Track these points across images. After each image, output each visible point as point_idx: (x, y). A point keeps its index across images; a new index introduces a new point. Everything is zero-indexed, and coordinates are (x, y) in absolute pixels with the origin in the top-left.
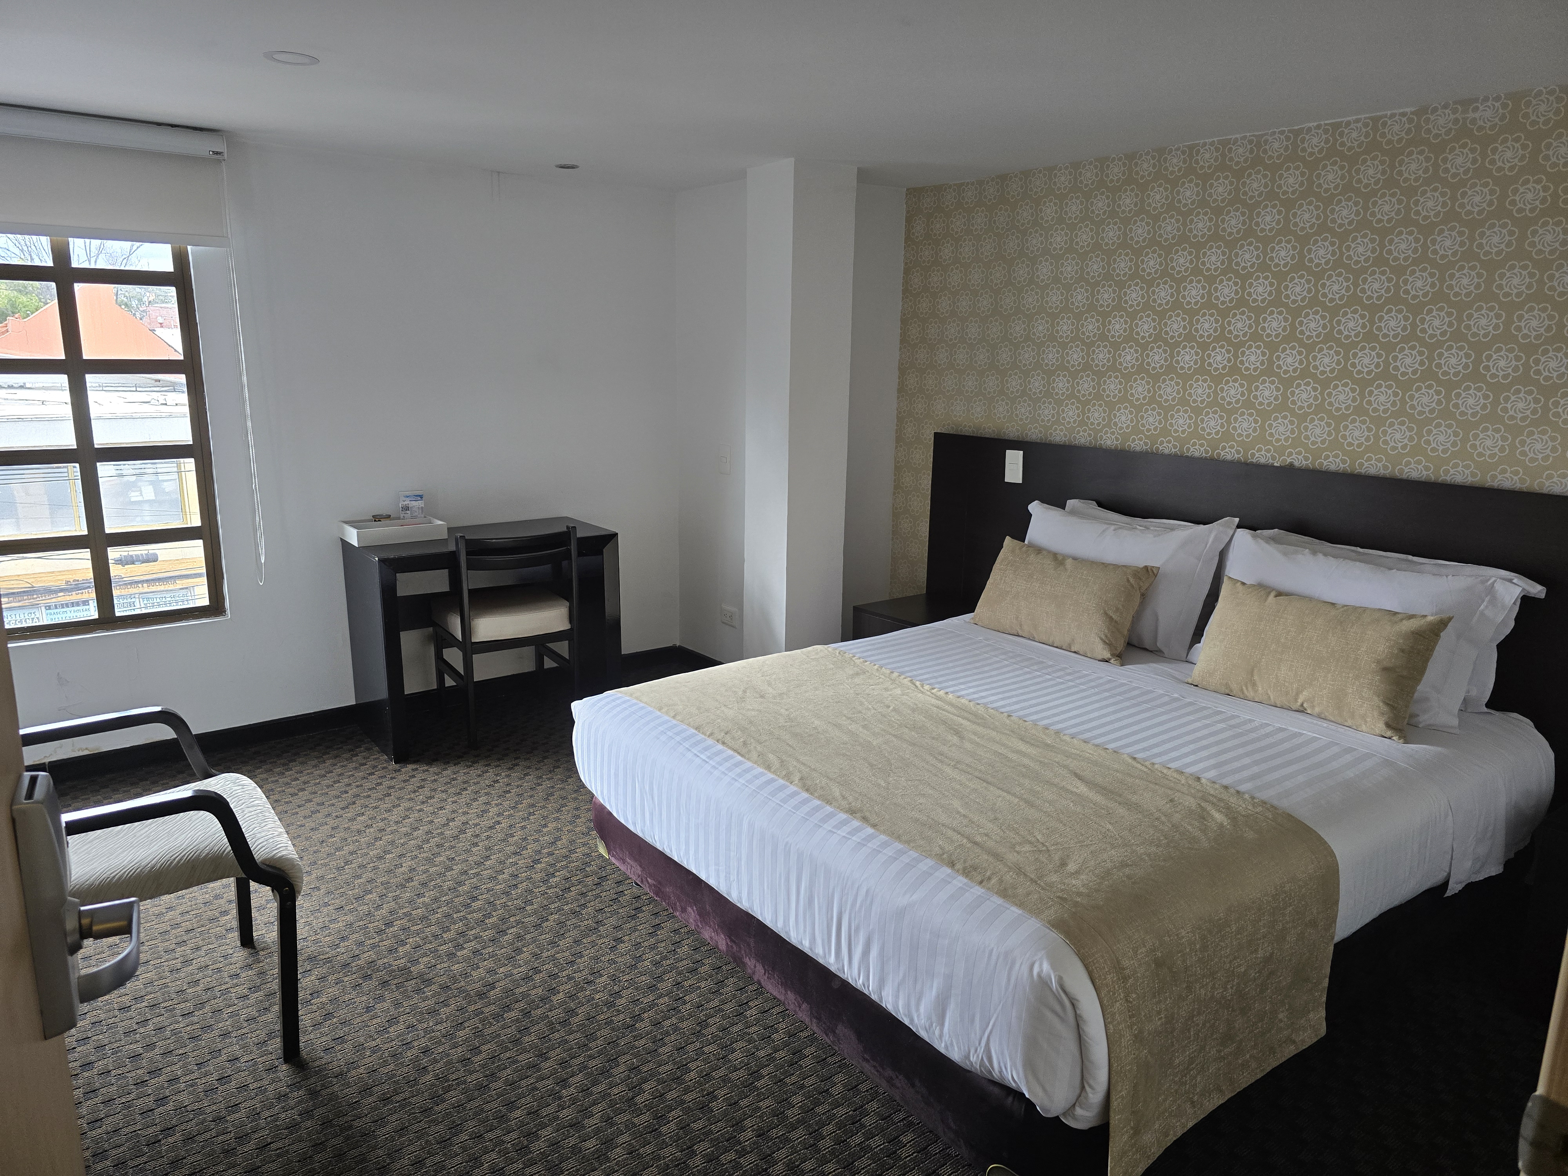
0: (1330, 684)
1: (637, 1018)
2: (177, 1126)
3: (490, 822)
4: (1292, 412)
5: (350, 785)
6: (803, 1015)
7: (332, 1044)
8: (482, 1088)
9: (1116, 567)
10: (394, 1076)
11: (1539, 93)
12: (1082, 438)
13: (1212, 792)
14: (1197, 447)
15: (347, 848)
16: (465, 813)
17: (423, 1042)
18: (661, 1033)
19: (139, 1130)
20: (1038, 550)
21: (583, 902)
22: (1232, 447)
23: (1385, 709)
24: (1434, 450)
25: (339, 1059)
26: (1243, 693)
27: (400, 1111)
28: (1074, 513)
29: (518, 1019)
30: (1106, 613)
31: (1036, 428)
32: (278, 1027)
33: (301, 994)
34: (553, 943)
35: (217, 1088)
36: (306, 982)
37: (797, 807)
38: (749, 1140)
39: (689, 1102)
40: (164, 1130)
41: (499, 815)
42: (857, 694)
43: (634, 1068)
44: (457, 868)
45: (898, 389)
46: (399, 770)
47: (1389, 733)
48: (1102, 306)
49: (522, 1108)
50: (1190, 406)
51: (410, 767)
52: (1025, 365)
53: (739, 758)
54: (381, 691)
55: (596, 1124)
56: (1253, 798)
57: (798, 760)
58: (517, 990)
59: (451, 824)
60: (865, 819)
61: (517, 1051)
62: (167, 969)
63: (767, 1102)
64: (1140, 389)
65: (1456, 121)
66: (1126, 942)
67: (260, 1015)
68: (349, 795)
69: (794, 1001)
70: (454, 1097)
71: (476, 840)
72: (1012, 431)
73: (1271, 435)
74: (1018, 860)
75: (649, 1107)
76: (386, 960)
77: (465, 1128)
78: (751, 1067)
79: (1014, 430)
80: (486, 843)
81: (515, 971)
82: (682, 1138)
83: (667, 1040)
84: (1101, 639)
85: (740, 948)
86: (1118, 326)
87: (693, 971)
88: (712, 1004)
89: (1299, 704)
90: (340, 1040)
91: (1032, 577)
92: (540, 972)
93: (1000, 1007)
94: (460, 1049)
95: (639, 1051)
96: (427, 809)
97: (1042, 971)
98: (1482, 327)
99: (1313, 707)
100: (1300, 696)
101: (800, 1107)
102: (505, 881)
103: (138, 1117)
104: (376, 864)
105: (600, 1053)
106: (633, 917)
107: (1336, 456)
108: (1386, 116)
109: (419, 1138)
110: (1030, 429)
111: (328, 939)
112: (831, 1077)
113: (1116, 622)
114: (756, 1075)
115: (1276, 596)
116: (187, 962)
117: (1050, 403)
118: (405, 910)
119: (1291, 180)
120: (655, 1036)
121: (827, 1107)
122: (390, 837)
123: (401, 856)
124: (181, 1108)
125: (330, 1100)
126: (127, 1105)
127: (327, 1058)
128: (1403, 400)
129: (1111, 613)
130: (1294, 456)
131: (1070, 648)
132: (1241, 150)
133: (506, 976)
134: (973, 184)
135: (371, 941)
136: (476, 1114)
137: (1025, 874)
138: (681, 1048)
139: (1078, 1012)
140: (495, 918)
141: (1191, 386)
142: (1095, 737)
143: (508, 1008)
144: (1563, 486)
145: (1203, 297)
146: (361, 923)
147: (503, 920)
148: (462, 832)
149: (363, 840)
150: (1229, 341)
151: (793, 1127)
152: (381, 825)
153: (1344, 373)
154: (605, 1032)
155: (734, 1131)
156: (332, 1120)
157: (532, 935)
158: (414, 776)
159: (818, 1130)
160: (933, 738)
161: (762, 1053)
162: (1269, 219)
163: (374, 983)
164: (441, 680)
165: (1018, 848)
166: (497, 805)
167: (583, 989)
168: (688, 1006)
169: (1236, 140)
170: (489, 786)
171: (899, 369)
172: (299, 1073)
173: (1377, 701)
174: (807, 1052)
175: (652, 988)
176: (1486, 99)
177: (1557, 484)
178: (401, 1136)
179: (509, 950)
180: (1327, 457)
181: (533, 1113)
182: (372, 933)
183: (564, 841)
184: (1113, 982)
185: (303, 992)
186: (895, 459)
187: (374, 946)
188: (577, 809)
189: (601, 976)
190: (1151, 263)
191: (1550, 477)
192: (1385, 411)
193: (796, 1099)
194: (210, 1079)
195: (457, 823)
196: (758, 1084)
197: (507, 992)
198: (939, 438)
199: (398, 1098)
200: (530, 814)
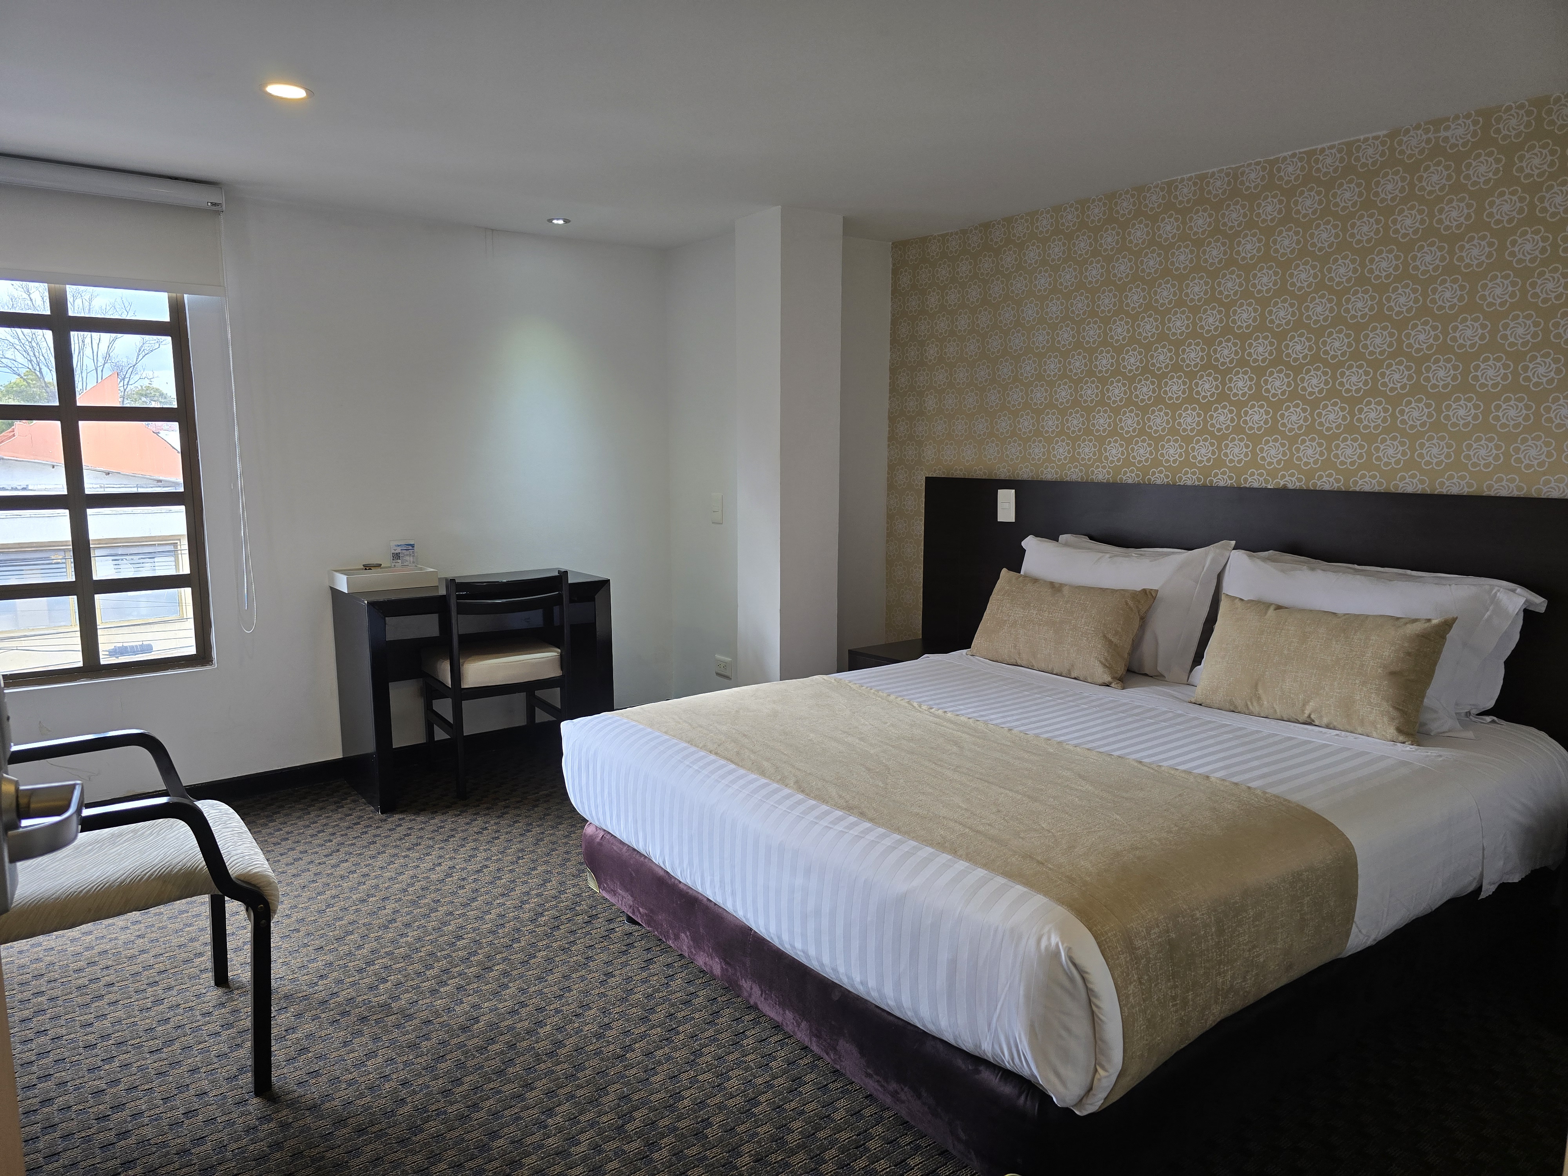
0: (1337, 692)
1: (628, 1048)
2: (138, 1159)
3: (479, 866)
4: (1283, 434)
5: (334, 834)
6: (803, 1035)
7: (306, 1078)
8: (463, 1118)
9: (1113, 591)
10: (371, 1107)
11: (1509, 108)
12: (1074, 474)
13: (1222, 788)
14: (1189, 476)
15: (329, 892)
16: (451, 859)
17: (403, 1075)
18: (653, 1063)
19: (98, 1163)
20: (1035, 580)
21: (572, 939)
22: (1224, 473)
23: (1395, 713)
24: (1428, 463)
25: (314, 1091)
26: (1248, 709)
27: (375, 1142)
28: (1066, 545)
29: (502, 1051)
30: (1105, 636)
31: (1027, 467)
32: (250, 1062)
33: (274, 1031)
34: (540, 979)
35: (183, 1122)
36: (280, 1020)
37: (792, 807)
38: (746, 1165)
39: (683, 1129)
40: (125, 1164)
41: (487, 859)
42: (854, 713)
43: (624, 1097)
44: (442, 910)
45: (889, 437)
46: (385, 820)
47: (1401, 738)
48: (1088, 342)
49: (506, 1137)
50: (1180, 436)
51: (397, 817)
52: (1014, 406)
53: (733, 766)
54: (368, 745)
55: (583, 1152)
56: (1265, 793)
57: (793, 767)
58: (502, 1024)
59: (437, 868)
60: (862, 815)
61: (501, 1082)
62: (137, 1008)
63: (765, 1128)
64: (1129, 422)
65: (1428, 141)
66: (1139, 921)
67: (231, 1052)
68: (333, 843)
69: (792, 1021)
70: (432, 1127)
71: (462, 883)
72: (1003, 473)
73: (1263, 458)
74: (1023, 845)
75: (640, 1135)
76: (365, 997)
77: (444, 1158)
78: (748, 1094)
79: (1005, 470)
80: (473, 885)
81: (500, 1006)
82: (675, 1165)
83: (659, 1069)
84: (1101, 662)
85: (736, 969)
86: (1104, 362)
87: (687, 1003)
88: (707, 1034)
89: (1306, 715)
90: (315, 1074)
91: (1030, 605)
92: (527, 1006)
93: (1006, 989)
94: (440, 1081)
95: (630, 1080)
96: (413, 855)
97: (1050, 944)
98: (1468, 338)
99: (1321, 717)
100: (1307, 707)
101: (800, 1133)
102: (491, 921)
103: (98, 1151)
104: (358, 907)
105: (588, 1083)
106: (624, 953)
107: (1330, 475)
108: (1359, 140)
109: (395, 1168)
110: (1021, 468)
111: (306, 977)
112: (833, 1103)
113: (1116, 645)
114: (753, 1101)
115: (1275, 609)
116: (158, 1002)
117: (1040, 441)
118: (387, 950)
119: (1269, 209)
120: (647, 1066)
121: (828, 1132)
122: (373, 881)
123: (387, 898)
124: (143, 1142)
125: (301, 1132)
126: (87, 1139)
127: (300, 1091)
128: (1393, 415)
129: (1110, 636)
130: (1287, 478)
131: (1070, 674)
132: (1218, 183)
133: (491, 1011)
134: (956, 233)
135: (351, 979)
136: (456, 1144)
137: (1030, 857)
138: (674, 1077)
139: (1090, 986)
140: (481, 956)
141: (1180, 415)
142: (1099, 747)
143: (492, 1041)
144: (1561, 491)
145: (1188, 327)
146: (341, 962)
147: (489, 957)
148: (450, 875)
149: (346, 884)
150: (1215, 368)
151: (793, 1152)
152: (365, 870)
153: (1333, 393)
154: (594, 1062)
155: (730, 1156)
156: (303, 1152)
157: (520, 971)
158: (400, 825)
159: (819, 1155)
160: (932, 748)
161: (760, 1081)
162: (1249, 247)
163: (353, 1018)
164: (430, 733)
165: (1022, 835)
166: (485, 850)
167: (571, 1022)
168: (682, 1036)
169: (1213, 174)
170: (477, 833)
171: (889, 417)
172: (270, 1106)
173: (1385, 706)
174: (807, 1078)
175: (644, 1019)
176: (1457, 117)
177: (1554, 489)
178: (376, 1166)
179: (494, 986)
180: (1321, 477)
181: (517, 1141)
182: (353, 971)
183: (554, 882)
184: (1127, 962)
185: (278, 1028)
186: (888, 508)
187: (353, 984)
188: (567, 853)
189: (591, 1009)
190: (1135, 298)
191: (1547, 482)
192: (1376, 427)
193: (796, 1125)
194: (175, 1113)
195: (444, 867)
196: (755, 1110)
197: (491, 1025)
198: (932, 483)
199: (374, 1129)
200: (519, 858)
